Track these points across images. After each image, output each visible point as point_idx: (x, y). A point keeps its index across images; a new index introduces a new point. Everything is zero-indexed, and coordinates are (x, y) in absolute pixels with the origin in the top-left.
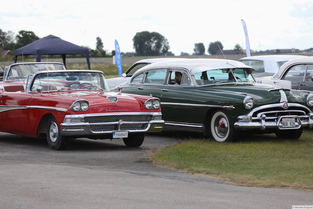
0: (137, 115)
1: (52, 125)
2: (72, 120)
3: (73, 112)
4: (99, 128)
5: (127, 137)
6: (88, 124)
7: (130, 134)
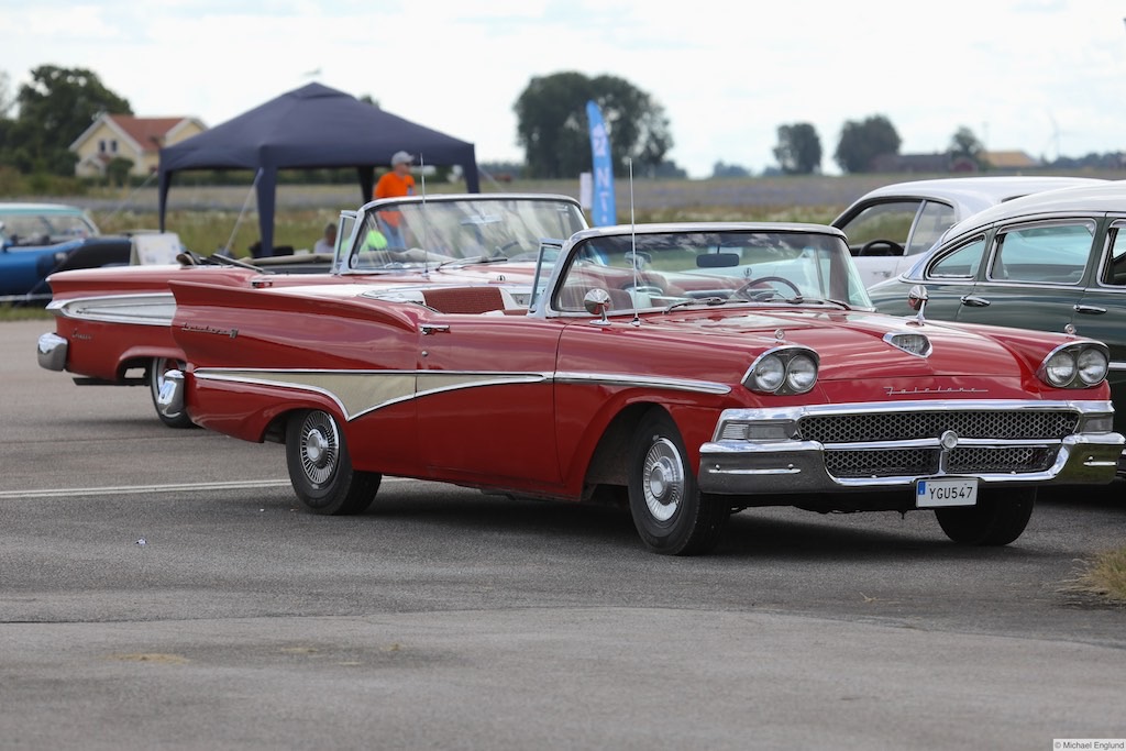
0: (1014, 413)
1: (654, 452)
2: (753, 429)
3: (756, 398)
4: (860, 463)
5: (974, 503)
6: (814, 445)
7: (984, 489)
